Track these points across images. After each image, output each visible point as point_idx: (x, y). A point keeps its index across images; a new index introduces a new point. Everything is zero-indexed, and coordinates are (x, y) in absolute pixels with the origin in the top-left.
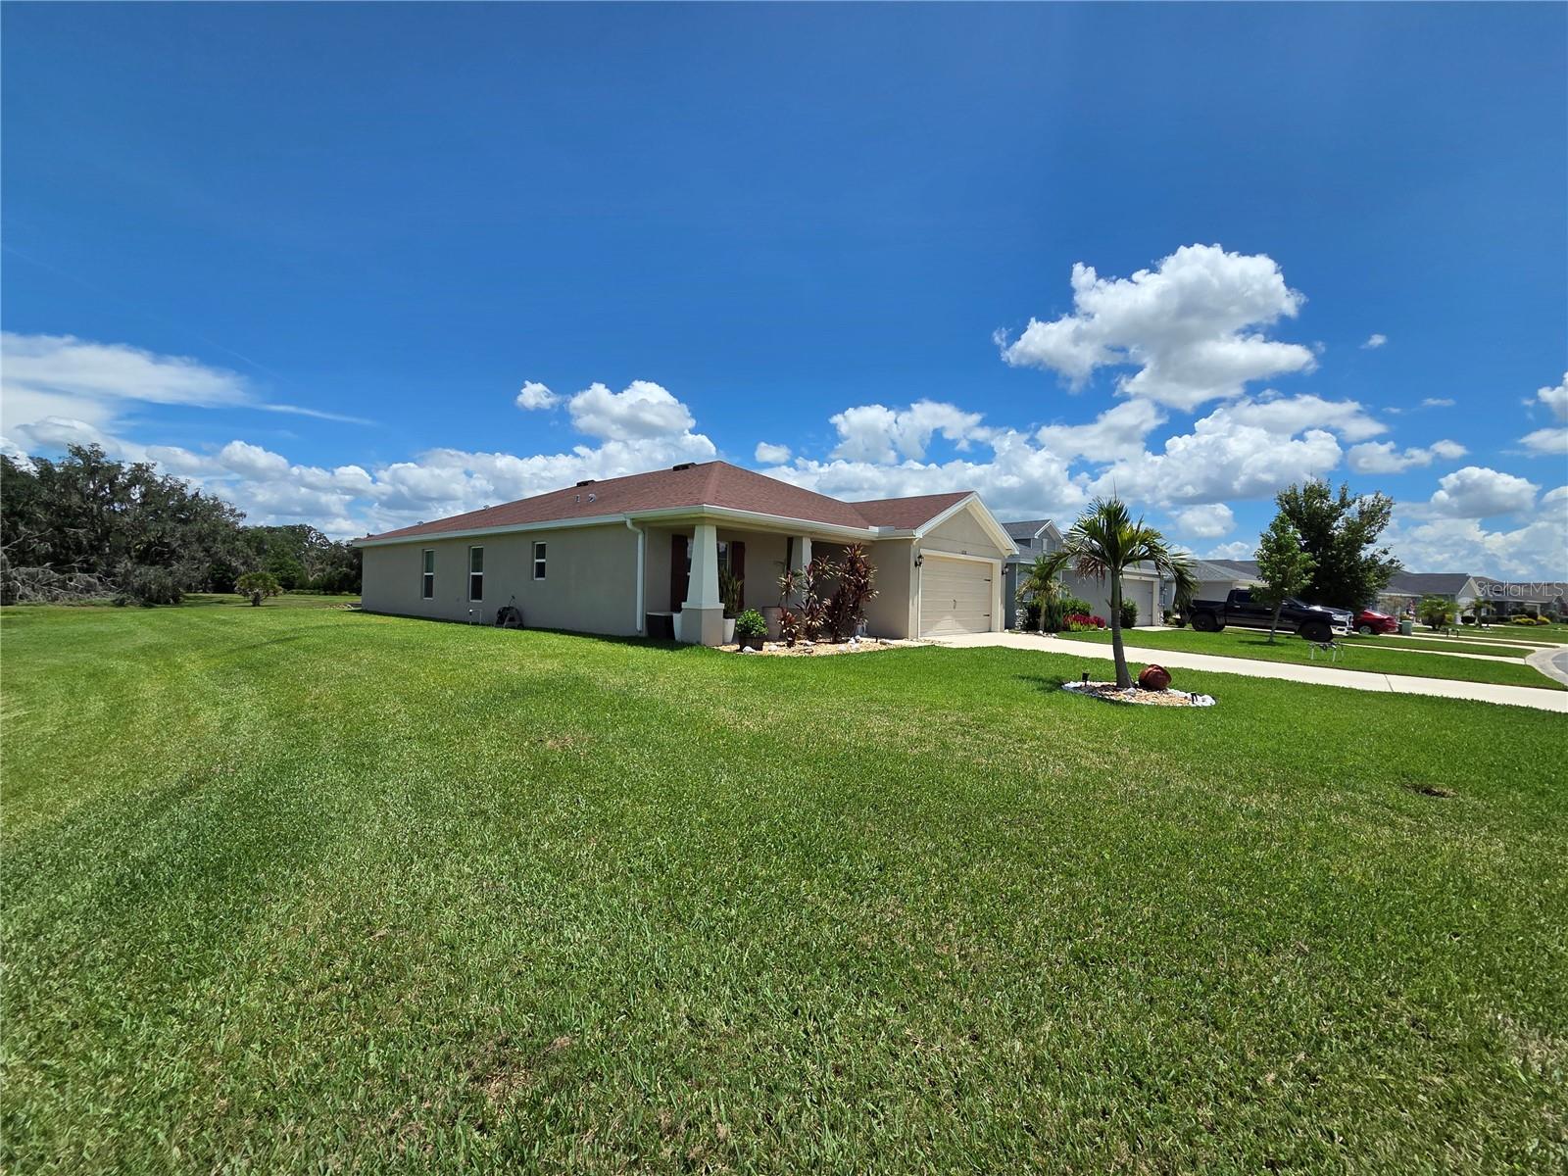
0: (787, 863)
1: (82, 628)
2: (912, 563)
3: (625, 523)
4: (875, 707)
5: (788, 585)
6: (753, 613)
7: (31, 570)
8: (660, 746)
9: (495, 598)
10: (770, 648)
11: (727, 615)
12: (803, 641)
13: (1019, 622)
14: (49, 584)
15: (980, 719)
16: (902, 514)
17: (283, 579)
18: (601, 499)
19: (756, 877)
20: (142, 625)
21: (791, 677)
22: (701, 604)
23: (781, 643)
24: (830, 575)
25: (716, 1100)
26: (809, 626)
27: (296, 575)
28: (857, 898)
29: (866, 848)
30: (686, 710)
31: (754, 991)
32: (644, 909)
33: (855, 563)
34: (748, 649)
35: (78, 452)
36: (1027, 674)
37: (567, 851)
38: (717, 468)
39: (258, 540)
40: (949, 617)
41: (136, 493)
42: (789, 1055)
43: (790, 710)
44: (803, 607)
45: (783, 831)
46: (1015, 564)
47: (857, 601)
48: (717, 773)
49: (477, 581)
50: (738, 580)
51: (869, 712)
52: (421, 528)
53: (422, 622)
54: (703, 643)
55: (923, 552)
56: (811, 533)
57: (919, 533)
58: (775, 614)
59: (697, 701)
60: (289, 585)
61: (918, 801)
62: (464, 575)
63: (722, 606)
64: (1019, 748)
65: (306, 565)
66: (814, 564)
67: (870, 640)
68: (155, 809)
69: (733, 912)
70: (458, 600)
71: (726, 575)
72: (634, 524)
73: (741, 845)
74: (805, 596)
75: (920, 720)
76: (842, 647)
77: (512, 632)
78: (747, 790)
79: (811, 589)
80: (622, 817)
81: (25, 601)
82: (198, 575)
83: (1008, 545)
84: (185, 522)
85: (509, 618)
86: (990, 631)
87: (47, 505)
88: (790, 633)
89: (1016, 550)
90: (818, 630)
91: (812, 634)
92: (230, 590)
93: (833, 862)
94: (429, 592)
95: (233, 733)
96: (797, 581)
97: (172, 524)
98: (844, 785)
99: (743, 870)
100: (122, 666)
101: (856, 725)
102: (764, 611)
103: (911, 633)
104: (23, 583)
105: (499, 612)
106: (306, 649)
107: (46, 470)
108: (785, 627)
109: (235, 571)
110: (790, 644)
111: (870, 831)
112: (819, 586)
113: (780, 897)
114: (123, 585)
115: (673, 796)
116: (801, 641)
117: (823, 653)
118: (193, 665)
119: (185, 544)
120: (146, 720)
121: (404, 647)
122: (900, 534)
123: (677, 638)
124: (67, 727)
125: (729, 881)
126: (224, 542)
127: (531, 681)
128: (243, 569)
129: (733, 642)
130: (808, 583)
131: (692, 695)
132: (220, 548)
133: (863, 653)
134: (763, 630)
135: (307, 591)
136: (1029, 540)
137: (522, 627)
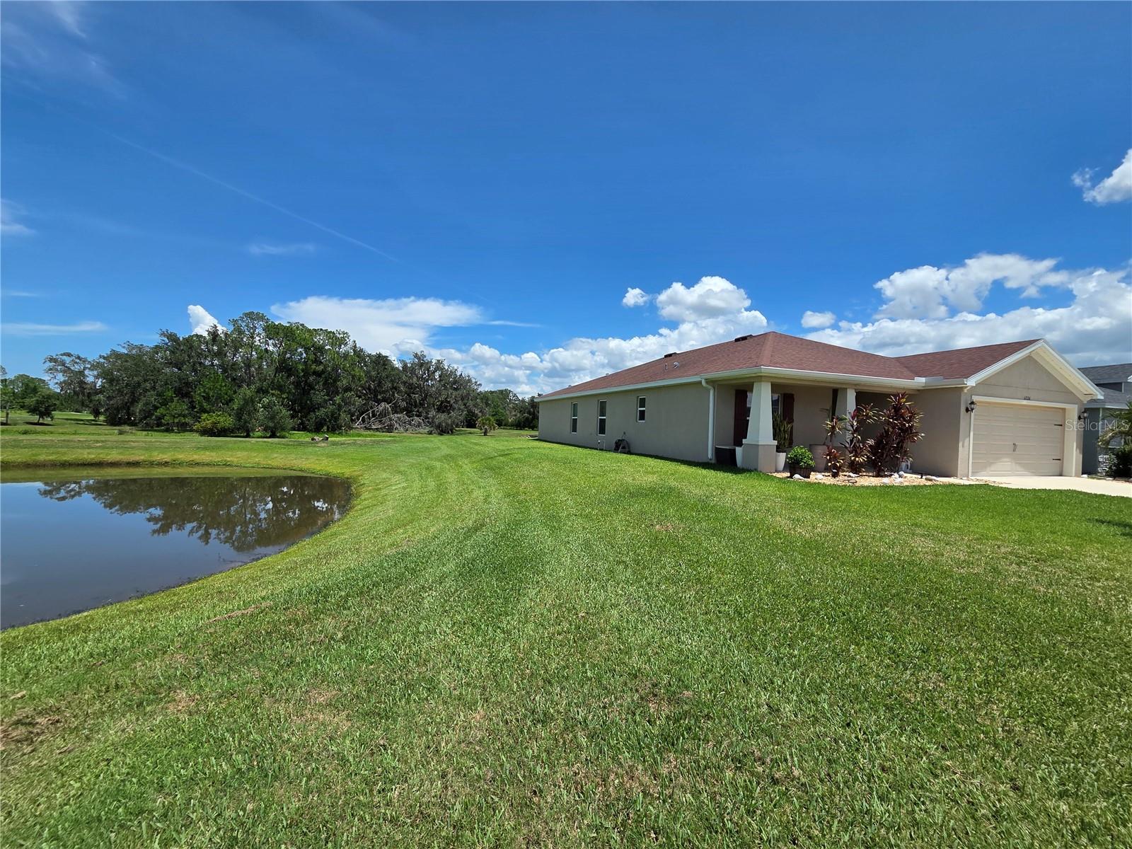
0: (838, 631)
1: (420, 445)
2: (963, 409)
3: (700, 382)
4: (918, 531)
5: (833, 427)
6: (802, 448)
7: (399, 415)
8: (733, 538)
9: (613, 434)
10: (816, 477)
11: (779, 449)
12: (847, 474)
13: (1103, 468)
14: (405, 423)
15: (1041, 554)
16: (952, 364)
17: (497, 420)
18: (682, 366)
19: (813, 635)
20: (442, 444)
21: (837, 500)
22: (758, 441)
23: (827, 474)
24: (874, 419)
25: (791, 755)
26: (853, 462)
27: (503, 418)
28: (901, 667)
29: (910, 634)
30: (750, 516)
31: (816, 703)
32: (731, 636)
33: (900, 409)
34: (797, 476)
35: (416, 356)
36: (1108, 518)
37: (677, 593)
38: (771, 337)
39: (486, 398)
40: (1007, 460)
41: (437, 375)
42: (844, 747)
43: (837, 525)
44: (847, 445)
45: (833, 609)
46: (1098, 409)
47: (902, 441)
48: (777, 562)
49: (602, 422)
50: (788, 423)
51: (913, 534)
52: (571, 389)
53: (570, 447)
54: (759, 470)
55: (975, 398)
56: (856, 385)
57: (971, 382)
58: (821, 450)
59: (758, 511)
60: (500, 424)
61: (964, 609)
62: (595, 418)
63: (776, 443)
64: (1089, 585)
65: (508, 412)
66: (858, 410)
67: (914, 476)
68: (467, 536)
69: (796, 652)
70: (591, 434)
71: (778, 419)
72: (707, 383)
73: (800, 612)
74: (849, 436)
75: (969, 547)
76: (886, 480)
77: (625, 456)
78: (802, 577)
79: (855, 431)
80: (711, 579)
81: (397, 431)
82: (461, 418)
83: (1089, 390)
84: (455, 389)
85: (622, 447)
86: (1061, 475)
87: (405, 383)
88: (835, 466)
89: (1099, 394)
90: (861, 465)
91: (855, 468)
92: (473, 426)
93: (878, 638)
94: (574, 429)
95: (490, 503)
96: (842, 424)
97: (451, 391)
98: (889, 586)
99: (801, 628)
100: (438, 464)
101: (900, 543)
102: (811, 448)
103: (960, 471)
104: (396, 422)
105: (616, 443)
106: (516, 460)
107: (405, 366)
108: (830, 461)
109: (476, 416)
110: (835, 475)
111: (914, 623)
112: (863, 428)
113: (833, 652)
114: (431, 424)
115: (745, 572)
116: (844, 473)
117: (866, 484)
118: (467, 465)
119: (456, 402)
120: (452, 492)
121: (566, 462)
122: (951, 383)
123: (738, 466)
124: (422, 493)
125: (791, 633)
126: (472, 400)
127: (641, 488)
128: (480, 414)
129: (784, 471)
130: (852, 426)
131: (754, 506)
132: (470, 403)
133: (907, 486)
134: (811, 462)
135: (508, 428)
136: (1121, 383)
137: (629, 453)
